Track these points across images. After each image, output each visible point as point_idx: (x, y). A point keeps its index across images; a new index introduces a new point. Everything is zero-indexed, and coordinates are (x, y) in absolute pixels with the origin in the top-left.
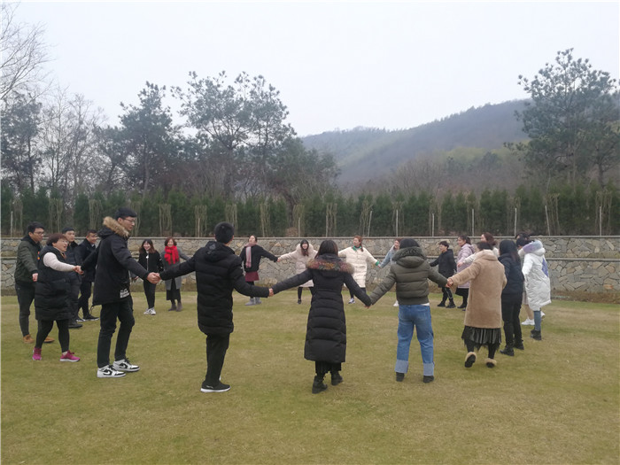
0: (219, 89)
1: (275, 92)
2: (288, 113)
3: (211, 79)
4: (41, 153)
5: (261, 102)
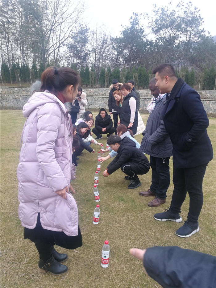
0: (167, 12)
1: (197, 10)
2: (203, 22)
3: (164, 7)
4: (89, 51)
5: (189, 17)
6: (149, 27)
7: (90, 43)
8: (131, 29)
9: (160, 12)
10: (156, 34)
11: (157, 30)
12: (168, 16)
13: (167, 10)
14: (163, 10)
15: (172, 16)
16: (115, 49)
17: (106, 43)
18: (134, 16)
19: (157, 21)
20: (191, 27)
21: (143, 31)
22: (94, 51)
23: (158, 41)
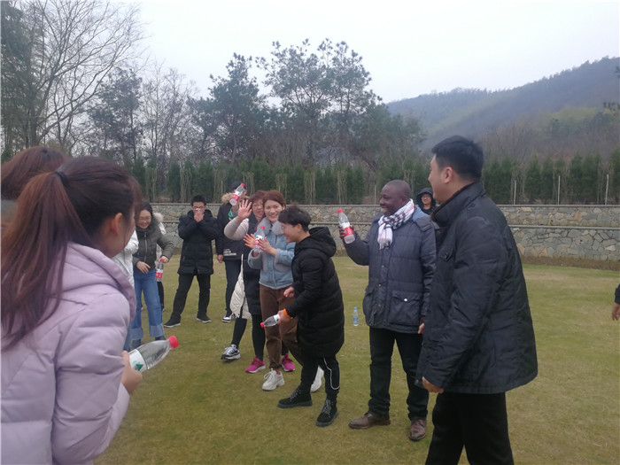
0: (302, 57)
1: (357, 58)
2: (370, 79)
3: (295, 48)
4: (142, 125)
5: (343, 68)
6: (268, 83)
7: (142, 108)
8: (230, 84)
9: (288, 56)
10: (282, 97)
11: (284, 90)
12: (303, 65)
13: (302, 54)
14: (293, 52)
15: (311, 65)
16: (199, 123)
17: (180, 110)
18: (235, 61)
19: (282, 73)
20: (349, 87)
21: (257, 90)
22: (151, 125)
23: (286, 109)
